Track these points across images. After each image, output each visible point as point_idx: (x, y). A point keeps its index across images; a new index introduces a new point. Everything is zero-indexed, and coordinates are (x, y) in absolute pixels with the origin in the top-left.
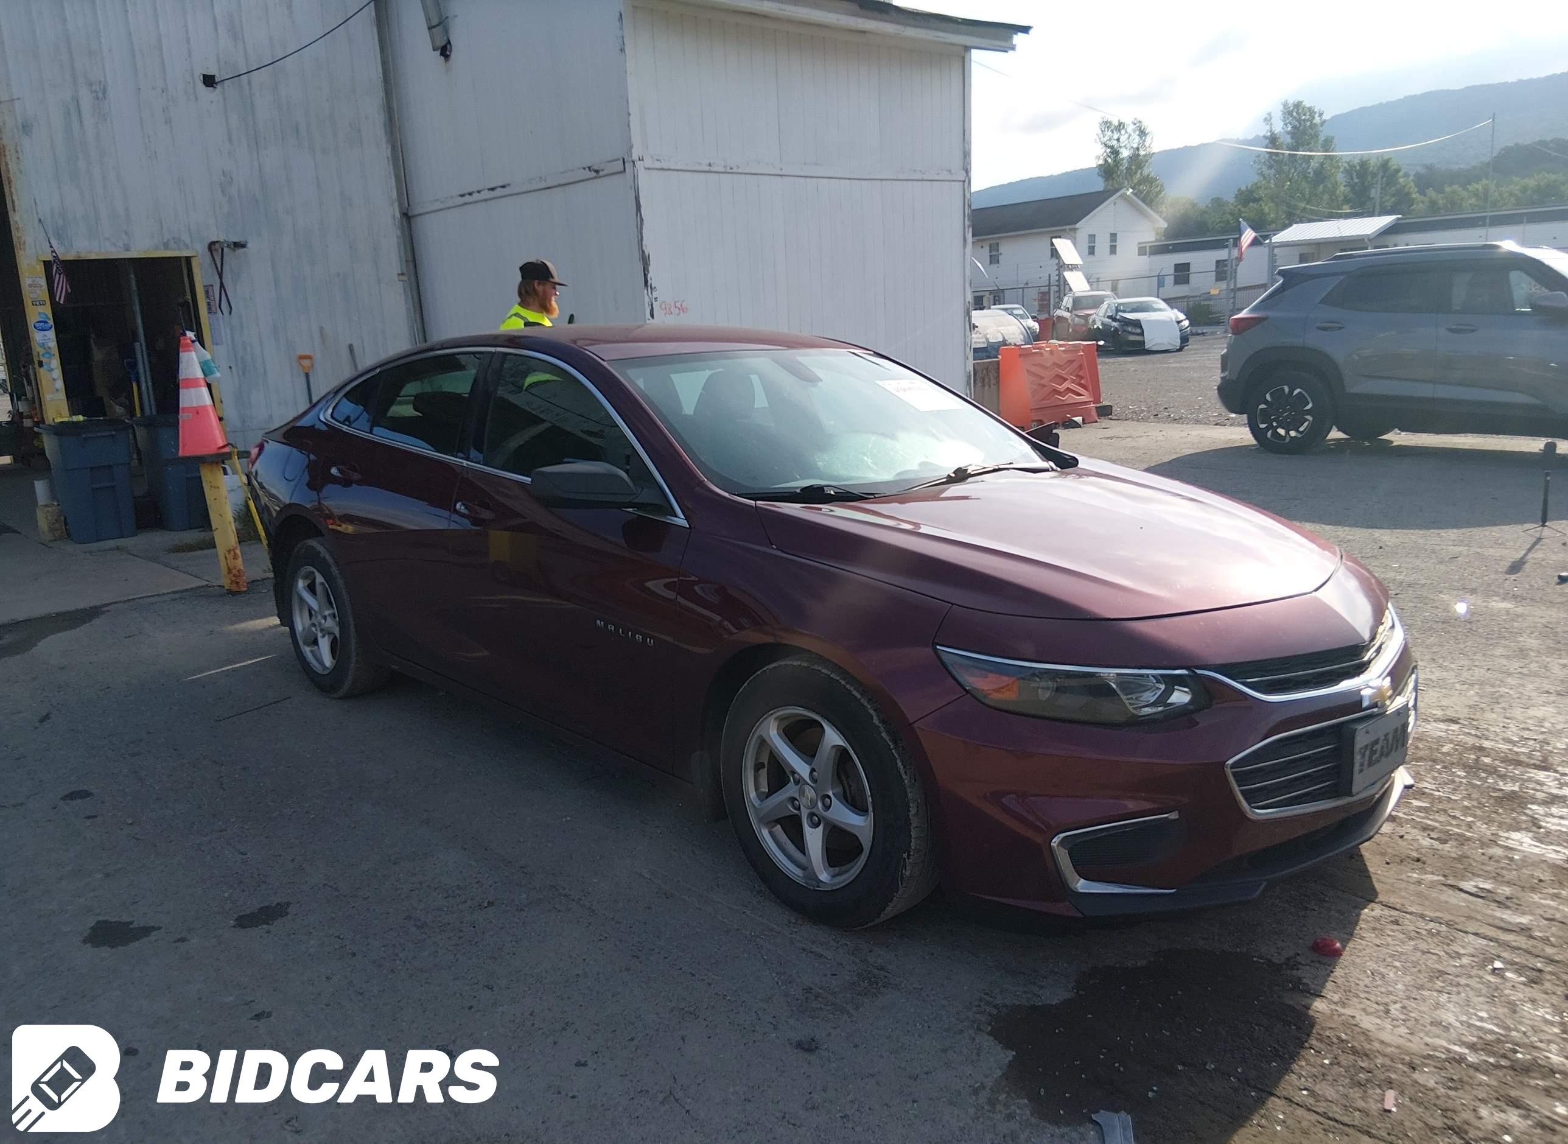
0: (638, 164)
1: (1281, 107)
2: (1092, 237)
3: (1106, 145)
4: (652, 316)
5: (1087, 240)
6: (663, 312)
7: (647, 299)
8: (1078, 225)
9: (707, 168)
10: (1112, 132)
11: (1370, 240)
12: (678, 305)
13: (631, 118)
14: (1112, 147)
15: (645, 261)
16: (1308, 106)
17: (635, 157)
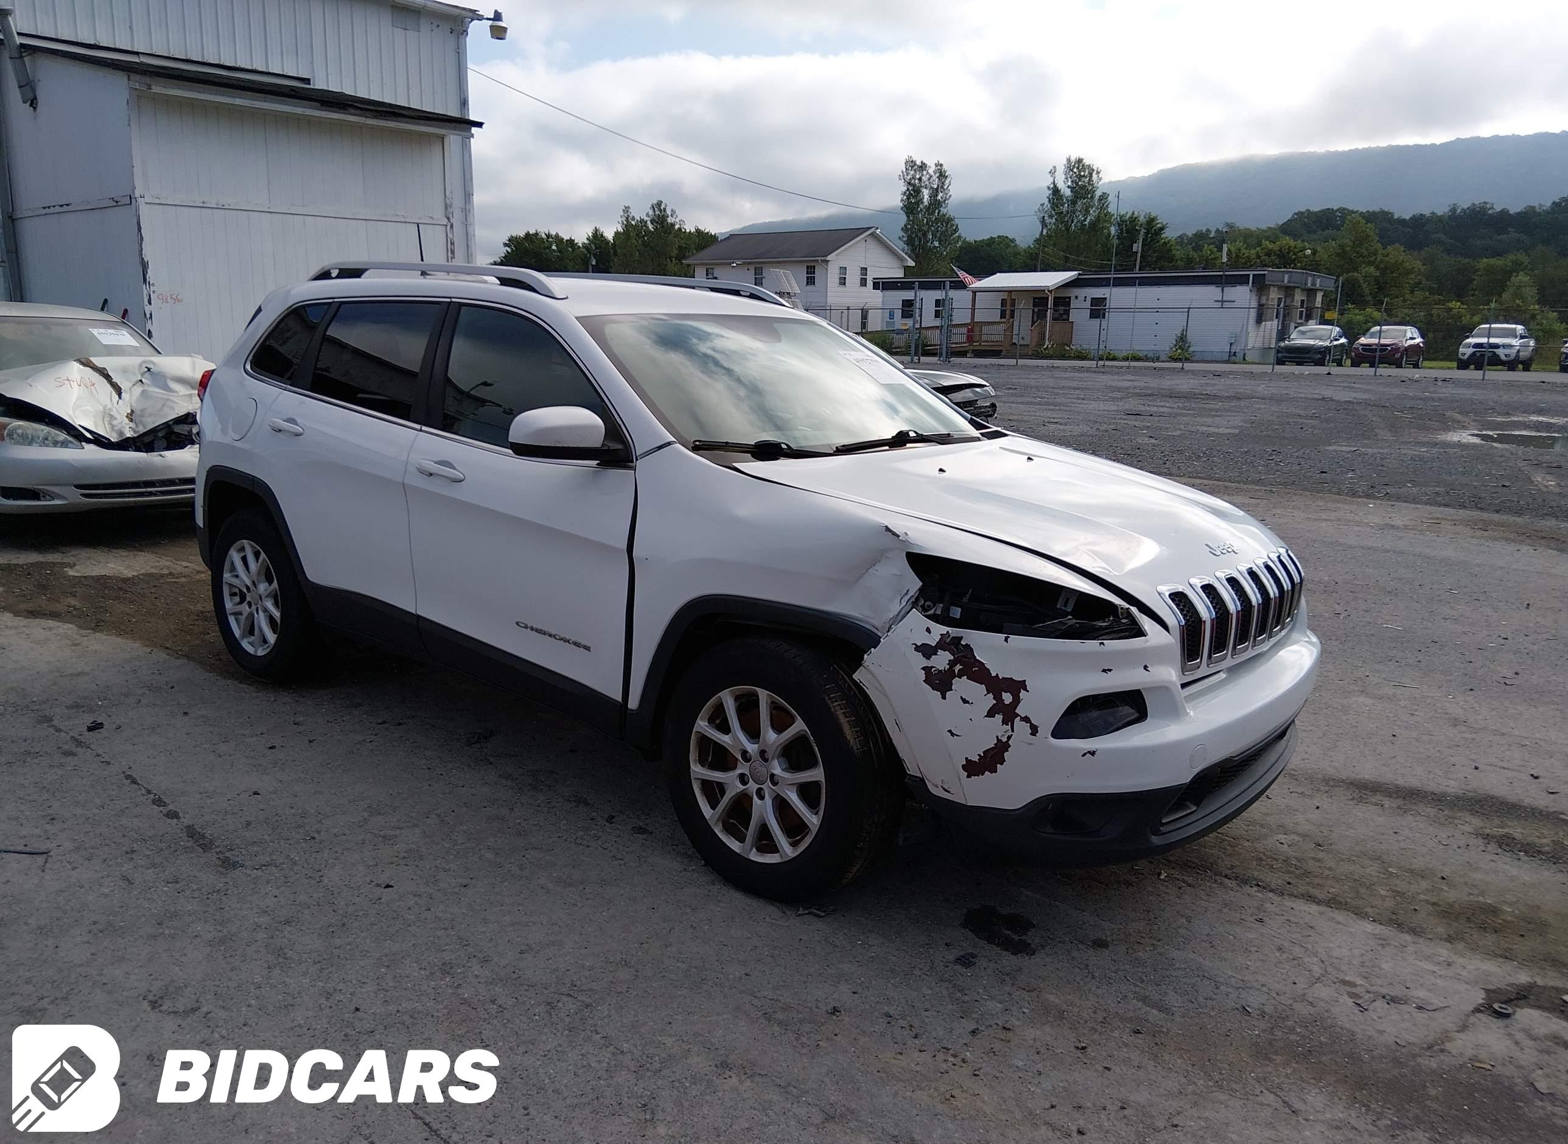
0: (140, 200)
1: (1065, 162)
2: (843, 270)
3: (909, 183)
4: (150, 303)
5: (838, 271)
6: (161, 301)
7: (145, 292)
8: (829, 258)
9: (201, 205)
10: (915, 170)
11: (1050, 292)
12: (174, 297)
13: (135, 169)
14: (914, 185)
15: (144, 266)
16: (1087, 164)
17: (137, 194)
